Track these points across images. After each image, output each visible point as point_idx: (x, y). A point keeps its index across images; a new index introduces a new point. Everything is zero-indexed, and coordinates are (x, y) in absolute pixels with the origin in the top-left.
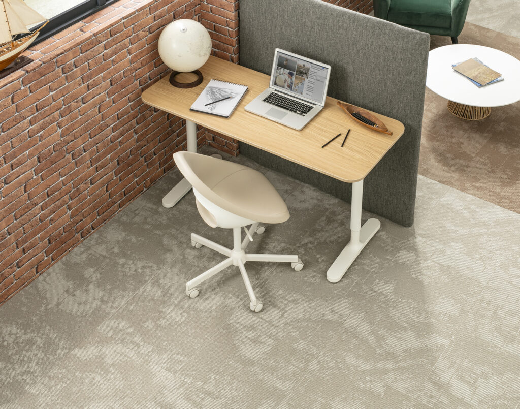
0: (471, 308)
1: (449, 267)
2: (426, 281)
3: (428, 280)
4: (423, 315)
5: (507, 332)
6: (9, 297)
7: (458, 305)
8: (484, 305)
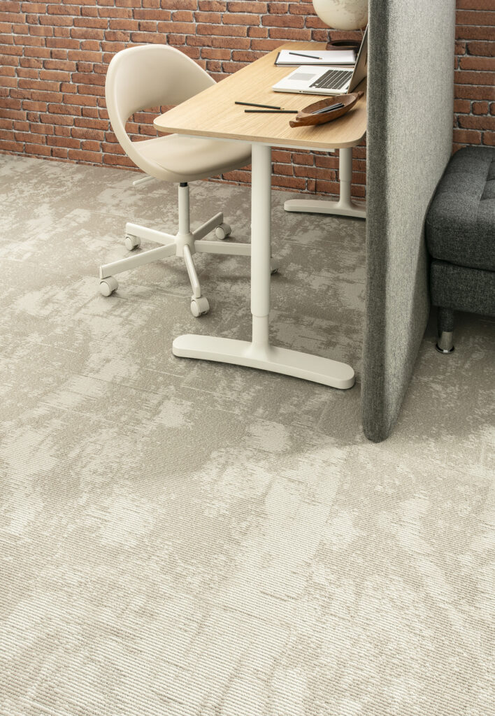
0: (123, 572)
1: (261, 514)
2: (207, 475)
3: (206, 478)
4: (99, 480)
5: (38, 670)
6: (118, 166)
7: (133, 543)
8: (139, 601)
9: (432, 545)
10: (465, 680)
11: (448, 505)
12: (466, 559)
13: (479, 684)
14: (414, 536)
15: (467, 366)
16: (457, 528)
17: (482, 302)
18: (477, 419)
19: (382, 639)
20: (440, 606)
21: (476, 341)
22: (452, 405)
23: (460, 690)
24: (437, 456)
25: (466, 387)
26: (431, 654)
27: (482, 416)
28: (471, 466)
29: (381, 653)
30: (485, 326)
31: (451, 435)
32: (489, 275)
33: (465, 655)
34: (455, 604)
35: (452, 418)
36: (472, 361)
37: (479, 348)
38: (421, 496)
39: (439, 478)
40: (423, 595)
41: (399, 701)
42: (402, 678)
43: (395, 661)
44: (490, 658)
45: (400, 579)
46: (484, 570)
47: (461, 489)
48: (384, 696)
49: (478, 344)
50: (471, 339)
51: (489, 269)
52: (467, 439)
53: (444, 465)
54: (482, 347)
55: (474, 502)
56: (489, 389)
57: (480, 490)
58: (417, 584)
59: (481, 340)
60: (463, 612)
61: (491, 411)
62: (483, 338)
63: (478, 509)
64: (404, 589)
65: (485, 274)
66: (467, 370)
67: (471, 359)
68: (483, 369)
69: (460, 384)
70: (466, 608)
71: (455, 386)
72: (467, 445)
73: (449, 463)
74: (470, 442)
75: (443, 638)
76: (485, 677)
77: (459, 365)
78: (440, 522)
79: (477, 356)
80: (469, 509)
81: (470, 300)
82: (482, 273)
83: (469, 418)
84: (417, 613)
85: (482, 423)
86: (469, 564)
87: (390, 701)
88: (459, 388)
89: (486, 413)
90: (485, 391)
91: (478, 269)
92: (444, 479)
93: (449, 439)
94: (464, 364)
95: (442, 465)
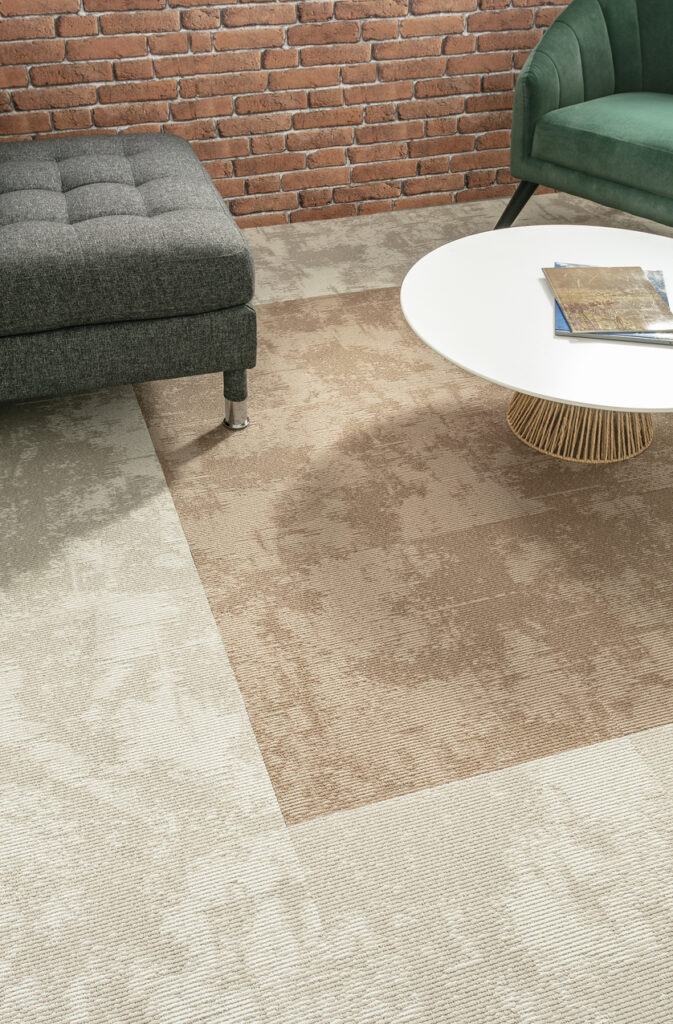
9: (42, 720)
10: (132, 850)
11: (48, 662)
12: (93, 714)
13: (151, 844)
14: (14, 723)
15: (18, 473)
16: (69, 683)
17: (24, 381)
18: (54, 537)
19: (11, 870)
20: (77, 786)
21: (21, 435)
22: (14, 533)
23: (129, 865)
24: (14, 608)
25: (26, 502)
26: (82, 848)
27: (59, 530)
28: (64, 599)
29: (15, 887)
30: (28, 411)
31: (25, 571)
32: (29, 340)
33: (124, 823)
34: (94, 773)
35: (19, 550)
36: (22, 463)
37: (28, 443)
38: (8, 668)
39: (24, 635)
40: (49, 787)
41: (58, 926)
42: (53, 898)
43: (39, 884)
44: (154, 809)
45: (13, 785)
46: (118, 716)
47: (59, 633)
48: (37, 932)
49: (24, 438)
50: (13, 435)
51: (28, 331)
52: (49, 567)
53: (27, 615)
54: (31, 441)
55: (82, 642)
56: (57, 493)
57: (85, 623)
58: (37, 778)
59: (26, 432)
60: (106, 777)
61: (69, 520)
62: (29, 428)
63: (90, 647)
64: (22, 794)
65: (22, 341)
66: (19, 479)
67: (21, 461)
68: (41, 469)
69: (17, 501)
70: (110, 769)
71: (9, 506)
72: (51, 575)
73: (33, 610)
74: (55, 569)
75: (92, 821)
76: (155, 832)
77: (7, 476)
78: (44, 687)
79: (28, 455)
80: (78, 653)
81: (7, 384)
82: (18, 339)
83: (43, 540)
84: (49, 811)
85: (62, 539)
86: (98, 718)
87: (46, 933)
88: (16, 506)
89: (63, 525)
90: (52, 495)
91: (10, 336)
92: (33, 632)
93: (23, 578)
94: (13, 472)
95: (25, 616)
